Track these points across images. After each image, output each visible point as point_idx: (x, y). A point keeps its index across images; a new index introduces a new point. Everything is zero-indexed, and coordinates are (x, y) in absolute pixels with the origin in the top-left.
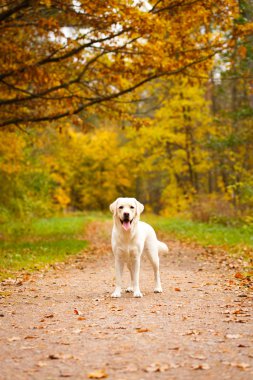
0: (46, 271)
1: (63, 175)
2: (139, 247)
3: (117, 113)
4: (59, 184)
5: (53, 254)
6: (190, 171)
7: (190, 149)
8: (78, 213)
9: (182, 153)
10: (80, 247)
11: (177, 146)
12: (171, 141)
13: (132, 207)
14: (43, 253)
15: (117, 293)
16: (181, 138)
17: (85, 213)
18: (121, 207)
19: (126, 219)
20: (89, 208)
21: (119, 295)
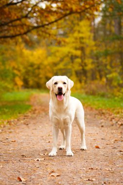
0: (4, 127)
1: (19, 71)
2: (70, 117)
3: (48, 35)
4: (17, 75)
5: (11, 114)
6: (83, 69)
7: (83, 58)
8: (26, 90)
9: (79, 60)
10: (27, 109)
11: (76, 57)
12: (74, 54)
13: (65, 83)
14: (5, 113)
15: (54, 152)
16: (79, 53)
17: (30, 90)
18: (56, 83)
19: (60, 93)
20: (32, 87)
21: (55, 154)
